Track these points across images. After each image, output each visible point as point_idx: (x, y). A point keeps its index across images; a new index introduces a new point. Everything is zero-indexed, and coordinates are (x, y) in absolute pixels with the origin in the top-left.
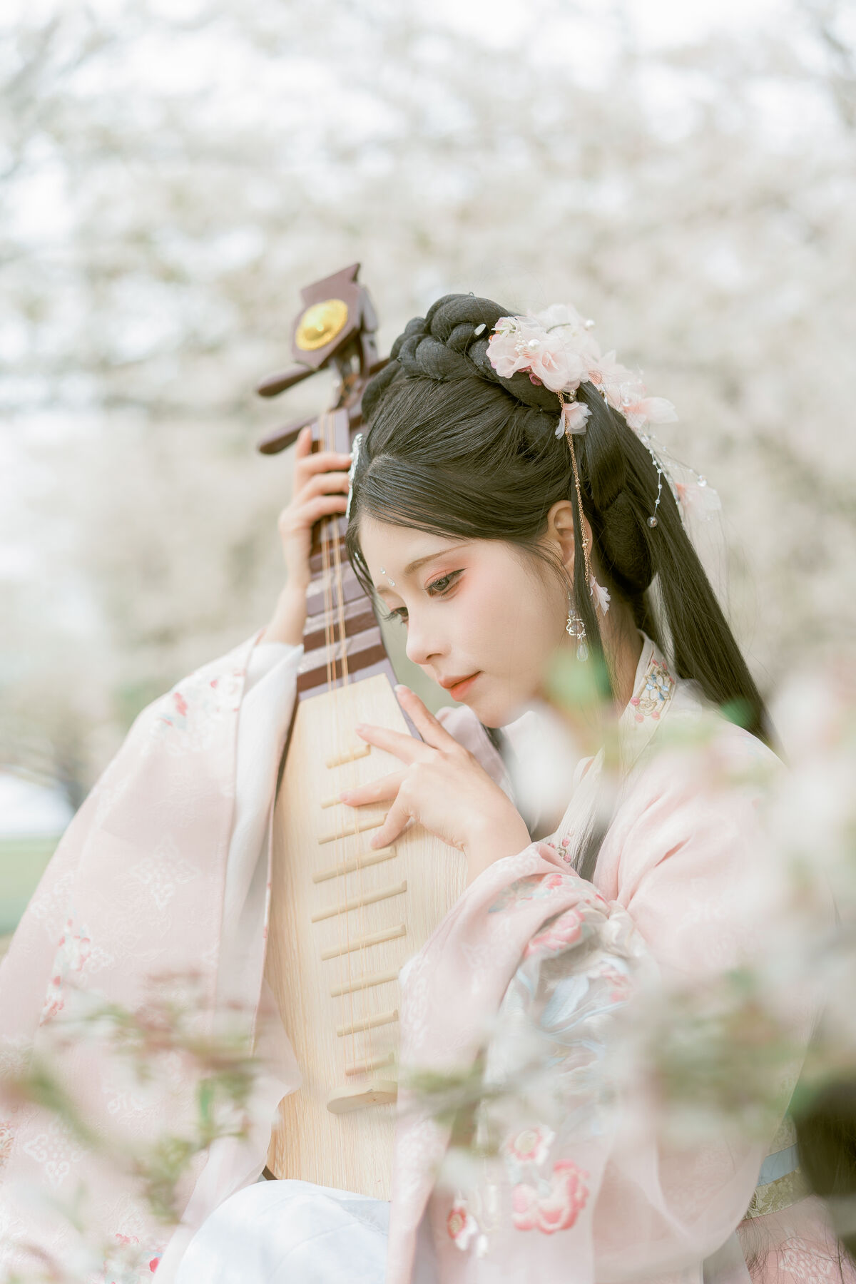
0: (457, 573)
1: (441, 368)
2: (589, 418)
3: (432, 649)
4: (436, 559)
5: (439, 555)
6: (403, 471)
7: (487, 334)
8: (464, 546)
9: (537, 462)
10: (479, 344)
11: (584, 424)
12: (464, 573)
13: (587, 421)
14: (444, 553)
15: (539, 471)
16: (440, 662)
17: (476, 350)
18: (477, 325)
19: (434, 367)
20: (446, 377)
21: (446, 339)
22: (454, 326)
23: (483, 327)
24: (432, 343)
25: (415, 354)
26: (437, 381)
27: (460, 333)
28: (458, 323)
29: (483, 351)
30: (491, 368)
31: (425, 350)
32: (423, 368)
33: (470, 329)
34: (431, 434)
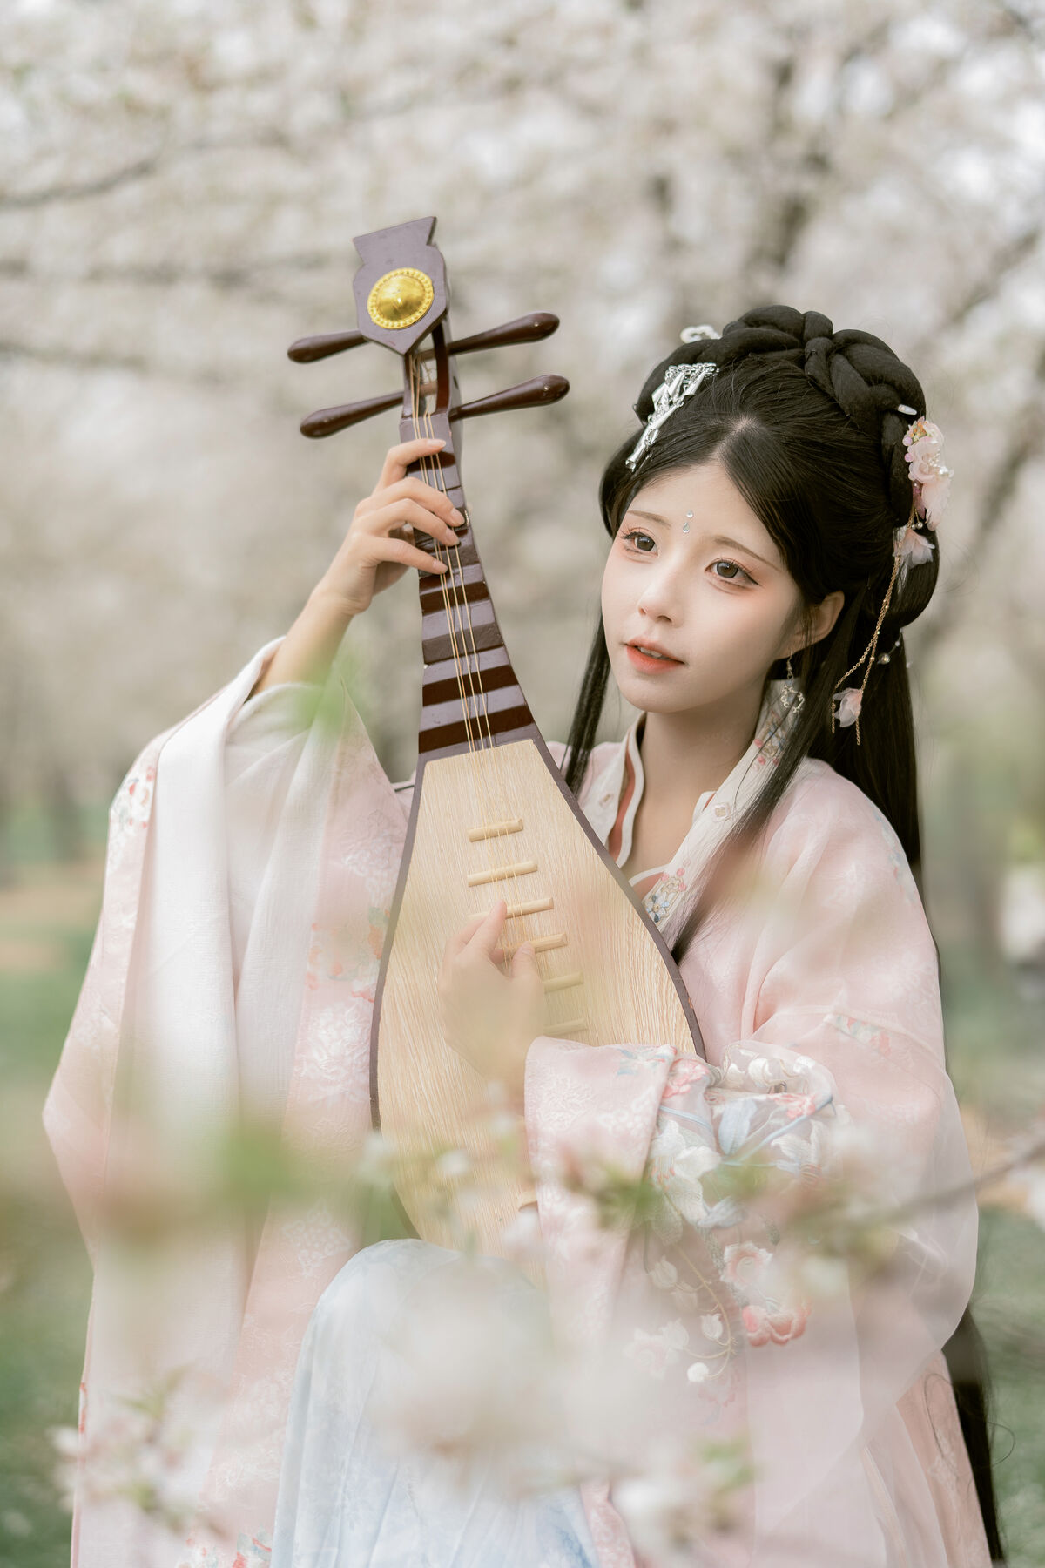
1: (855, 406)
2: (928, 563)
3: (670, 614)
4: (752, 558)
5: (758, 557)
6: (784, 467)
7: (911, 419)
8: (777, 569)
10: (896, 419)
11: (918, 563)
13: (926, 561)
14: (762, 560)
17: (891, 422)
18: (907, 402)
19: (851, 399)
20: (852, 418)
21: (870, 384)
22: (886, 382)
23: (914, 412)
24: (858, 375)
25: (830, 363)
26: (844, 414)
27: (889, 395)
28: (891, 384)
29: (899, 432)
30: (898, 455)
31: (853, 378)
32: (837, 388)
33: (898, 401)
34: (826, 460)
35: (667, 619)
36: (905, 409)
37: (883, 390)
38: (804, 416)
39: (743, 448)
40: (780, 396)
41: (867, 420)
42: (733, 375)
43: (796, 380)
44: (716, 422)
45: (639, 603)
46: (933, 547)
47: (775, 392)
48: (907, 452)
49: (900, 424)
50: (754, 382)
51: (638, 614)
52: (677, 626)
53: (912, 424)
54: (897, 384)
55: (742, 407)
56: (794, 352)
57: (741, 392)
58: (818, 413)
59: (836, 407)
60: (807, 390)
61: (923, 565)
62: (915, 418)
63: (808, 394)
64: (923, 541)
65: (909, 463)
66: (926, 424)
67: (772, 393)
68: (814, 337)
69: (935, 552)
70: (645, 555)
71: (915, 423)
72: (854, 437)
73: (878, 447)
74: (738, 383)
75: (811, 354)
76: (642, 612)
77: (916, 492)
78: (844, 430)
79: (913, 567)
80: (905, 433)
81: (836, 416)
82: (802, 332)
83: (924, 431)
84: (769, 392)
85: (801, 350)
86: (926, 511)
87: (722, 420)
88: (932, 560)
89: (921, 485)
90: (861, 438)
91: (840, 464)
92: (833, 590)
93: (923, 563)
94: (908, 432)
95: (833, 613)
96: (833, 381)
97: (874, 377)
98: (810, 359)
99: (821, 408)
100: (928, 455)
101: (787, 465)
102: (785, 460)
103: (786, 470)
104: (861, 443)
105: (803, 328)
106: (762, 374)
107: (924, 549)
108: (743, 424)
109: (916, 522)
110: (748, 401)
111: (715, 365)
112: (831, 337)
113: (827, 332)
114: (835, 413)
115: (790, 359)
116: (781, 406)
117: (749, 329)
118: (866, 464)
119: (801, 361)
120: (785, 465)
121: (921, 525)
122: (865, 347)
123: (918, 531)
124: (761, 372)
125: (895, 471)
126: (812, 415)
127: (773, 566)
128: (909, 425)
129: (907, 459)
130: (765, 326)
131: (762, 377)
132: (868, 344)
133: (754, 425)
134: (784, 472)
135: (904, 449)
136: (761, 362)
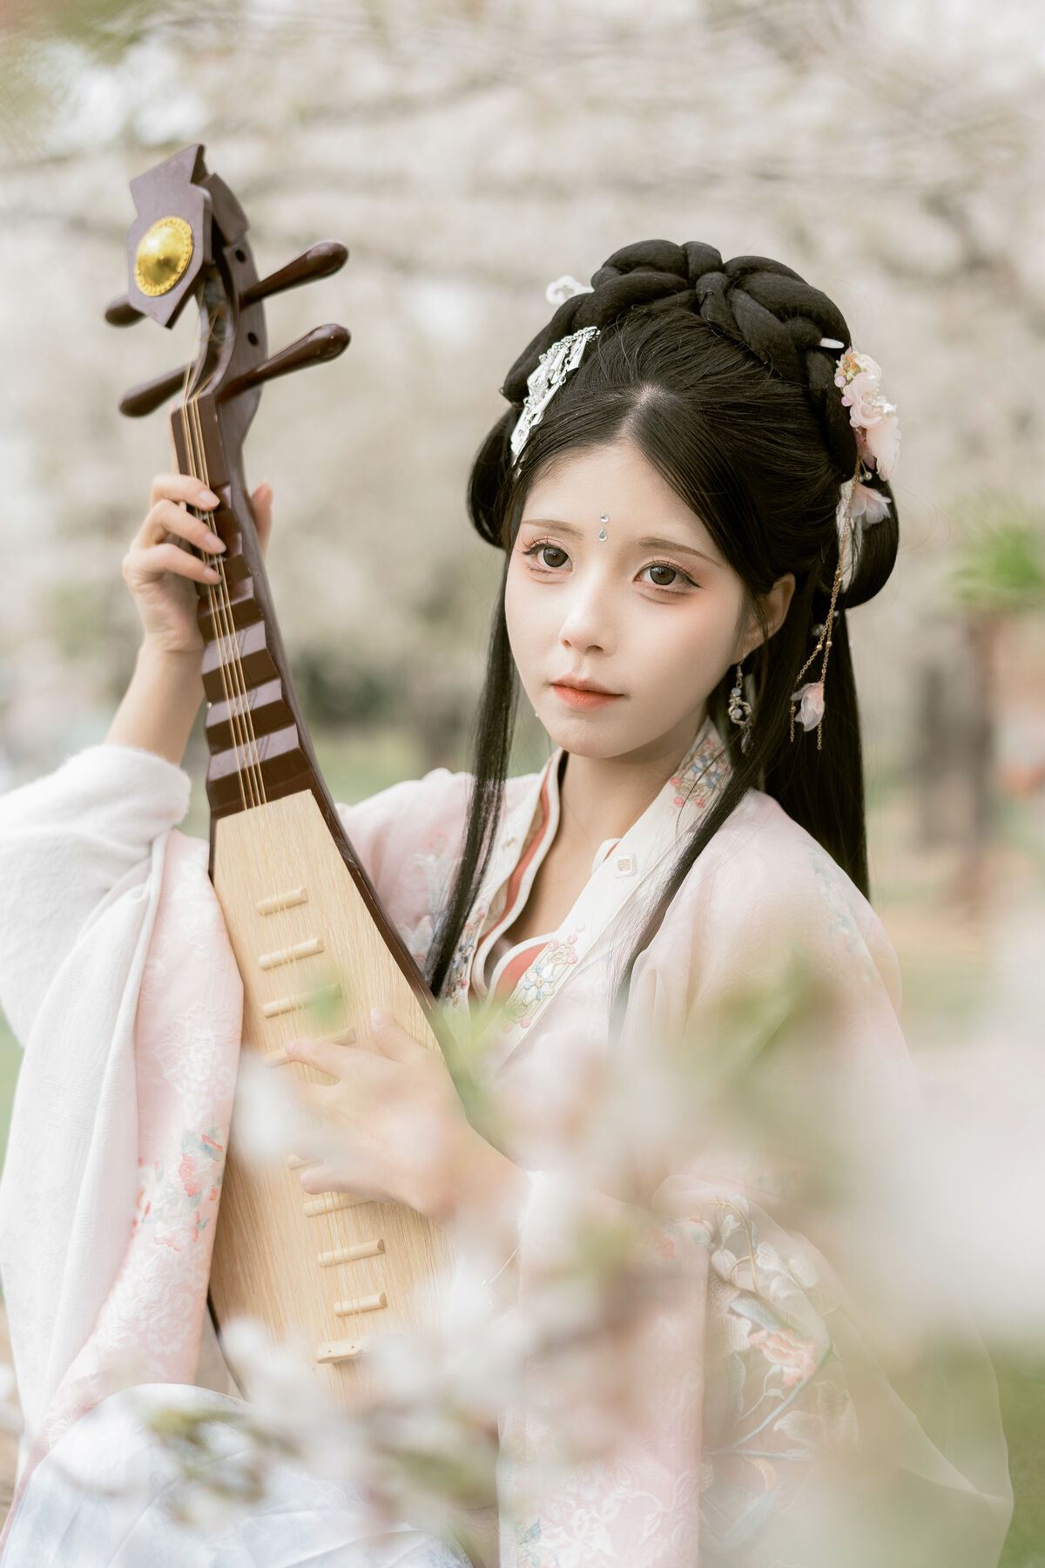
1: (773, 351)
2: (886, 520)
3: (602, 642)
5: (695, 553)
7: (836, 354)
8: (721, 567)
10: (820, 357)
11: (875, 521)
12: (694, 590)
13: (882, 518)
14: (698, 554)
16: (597, 657)
17: (816, 362)
19: (766, 343)
20: (773, 365)
21: (782, 320)
22: (802, 315)
23: (839, 345)
24: (768, 311)
25: (731, 302)
26: (761, 362)
27: (808, 330)
28: (807, 315)
29: (829, 371)
30: (832, 399)
31: (761, 315)
32: (745, 332)
33: (820, 335)
34: (753, 423)
35: (598, 648)
36: (830, 343)
37: (799, 325)
38: (716, 374)
40: (681, 354)
41: (788, 364)
42: (620, 336)
43: (695, 331)
44: (613, 397)
45: (560, 635)
46: (889, 501)
47: (676, 349)
48: (843, 396)
49: (827, 362)
50: (646, 342)
51: (561, 647)
52: (609, 655)
53: (839, 360)
54: (814, 314)
55: (641, 374)
56: (682, 296)
57: (634, 356)
58: (732, 367)
59: (750, 355)
61: (881, 523)
62: (842, 351)
63: (715, 345)
64: (876, 495)
65: (848, 408)
66: (855, 357)
67: (673, 351)
68: (703, 273)
69: (892, 506)
70: (557, 573)
71: (842, 356)
72: (780, 389)
73: (807, 394)
74: (630, 347)
75: (706, 296)
76: (567, 643)
77: (860, 439)
78: (769, 384)
79: (867, 527)
80: (835, 372)
81: (752, 367)
82: (687, 270)
83: (857, 366)
84: (667, 350)
85: (692, 292)
86: (875, 459)
87: (620, 393)
88: (889, 516)
89: (864, 430)
90: (789, 387)
92: (782, 572)
93: (879, 522)
94: (838, 370)
95: (784, 600)
96: (739, 324)
97: (786, 311)
98: (707, 302)
99: (732, 361)
100: (867, 393)
101: (711, 436)
102: (706, 431)
103: (711, 443)
104: (789, 395)
105: (686, 263)
106: (654, 329)
107: (879, 504)
108: (647, 395)
109: (863, 473)
110: (647, 365)
111: (596, 328)
112: (721, 268)
113: (716, 264)
114: (752, 363)
115: (682, 305)
116: (686, 367)
117: (625, 276)
118: (799, 418)
119: (695, 306)
120: (708, 437)
121: (869, 476)
122: (766, 276)
123: (866, 483)
124: (652, 327)
125: (832, 419)
126: (726, 370)
127: (713, 561)
128: (837, 362)
129: (845, 402)
130: (640, 268)
131: (656, 334)
132: (769, 271)
133: (661, 394)
134: (708, 445)
135: (839, 393)
136: (649, 315)
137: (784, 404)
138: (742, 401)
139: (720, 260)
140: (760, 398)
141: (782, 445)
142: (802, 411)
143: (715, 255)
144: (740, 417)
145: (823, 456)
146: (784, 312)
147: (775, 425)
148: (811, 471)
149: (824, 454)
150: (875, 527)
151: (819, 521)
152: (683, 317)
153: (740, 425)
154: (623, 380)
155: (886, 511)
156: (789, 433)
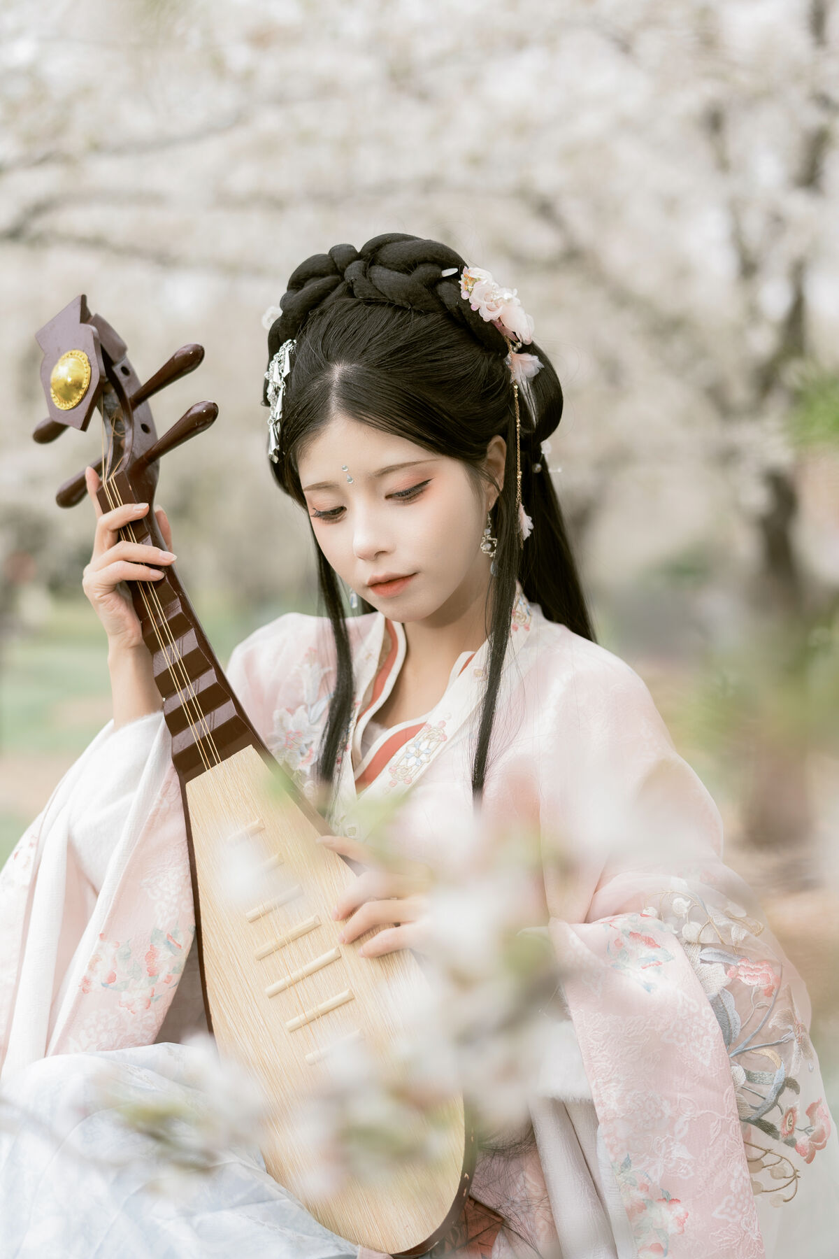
0: (426, 482)
1: (411, 298)
2: (542, 370)
3: (382, 547)
4: (411, 467)
5: (415, 463)
6: (387, 384)
7: (457, 277)
8: (435, 460)
9: (493, 399)
10: (446, 284)
11: (534, 374)
12: (430, 483)
14: (420, 462)
15: (493, 406)
16: (383, 558)
17: (443, 289)
18: (445, 267)
19: (403, 295)
20: (414, 307)
21: (409, 273)
22: (419, 263)
23: (455, 271)
24: (397, 273)
25: (370, 278)
26: (406, 309)
27: (429, 271)
28: (424, 261)
29: (455, 292)
30: (465, 309)
31: (392, 278)
32: (387, 294)
33: (439, 270)
34: (415, 355)
35: (383, 552)
36: (447, 273)
37: (423, 271)
38: (377, 335)
39: (348, 390)
40: (350, 330)
41: (426, 302)
42: (307, 340)
43: (355, 310)
44: (317, 385)
45: (355, 553)
46: (539, 356)
47: (345, 331)
48: (470, 304)
49: (452, 285)
50: (325, 335)
51: (360, 561)
52: (393, 552)
53: (460, 279)
54: (429, 258)
55: (329, 359)
56: (339, 289)
57: (320, 348)
58: (387, 323)
59: (397, 308)
60: (367, 311)
61: (539, 373)
62: (460, 272)
63: (370, 314)
64: (527, 357)
65: (478, 311)
66: (471, 272)
67: (344, 332)
68: (347, 266)
69: (543, 358)
71: (462, 276)
72: (425, 322)
73: (447, 315)
74: (314, 342)
75: (353, 282)
77: (498, 326)
78: (416, 323)
79: (532, 380)
80: (460, 290)
81: (401, 316)
82: (337, 269)
83: (472, 279)
84: (340, 334)
85: (344, 283)
86: (515, 333)
87: (320, 380)
88: (543, 366)
89: (498, 317)
90: (432, 318)
91: (427, 350)
92: (488, 439)
93: (537, 373)
94: (461, 288)
96: (381, 290)
98: (355, 286)
99: (386, 319)
100: (487, 294)
101: (389, 381)
102: (385, 379)
103: (391, 386)
104: (433, 323)
105: (335, 264)
106: (327, 322)
107: (532, 362)
108: (338, 371)
109: (514, 345)
110: (330, 352)
111: (290, 340)
112: (359, 256)
113: (354, 255)
114: (400, 313)
115: (340, 296)
116: (357, 339)
117: (300, 292)
118: (447, 335)
119: (350, 292)
120: (387, 383)
121: (519, 345)
122: (389, 246)
123: (520, 351)
124: (325, 321)
125: (472, 323)
126: (383, 328)
127: (431, 460)
128: (459, 282)
129: (474, 308)
130: (308, 282)
131: (330, 325)
132: (388, 243)
133: (346, 368)
134: (390, 388)
135: (467, 302)
136: (321, 313)
137: (429, 333)
138: (401, 344)
139: (355, 251)
140: (413, 336)
141: (442, 359)
142: (448, 329)
143: (351, 249)
144: (405, 356)
145: (476, 351)
146: (408, 267)
147: (431, 349)
148: (470, 366)
149: (475, 349)
150: (536, 378)
151: (496, 394)
152: (345, 304)
153: (406, 362)
154: (319, 368)
155: (538, 364)
156: (444, 348)
